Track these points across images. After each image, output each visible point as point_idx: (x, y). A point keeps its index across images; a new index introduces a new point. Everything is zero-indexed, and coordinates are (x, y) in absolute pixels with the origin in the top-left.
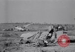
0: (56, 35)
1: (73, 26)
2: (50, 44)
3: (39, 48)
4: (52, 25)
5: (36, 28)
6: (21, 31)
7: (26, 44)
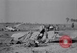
0: (47, 35)
1: (65, 26)
4: (44, 25)
5: (27, 28)
6: (12, 31)
7: (17, 45)
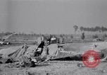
2: (39, 63)
3: (24, 70)
